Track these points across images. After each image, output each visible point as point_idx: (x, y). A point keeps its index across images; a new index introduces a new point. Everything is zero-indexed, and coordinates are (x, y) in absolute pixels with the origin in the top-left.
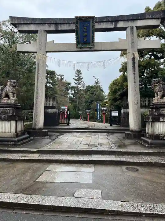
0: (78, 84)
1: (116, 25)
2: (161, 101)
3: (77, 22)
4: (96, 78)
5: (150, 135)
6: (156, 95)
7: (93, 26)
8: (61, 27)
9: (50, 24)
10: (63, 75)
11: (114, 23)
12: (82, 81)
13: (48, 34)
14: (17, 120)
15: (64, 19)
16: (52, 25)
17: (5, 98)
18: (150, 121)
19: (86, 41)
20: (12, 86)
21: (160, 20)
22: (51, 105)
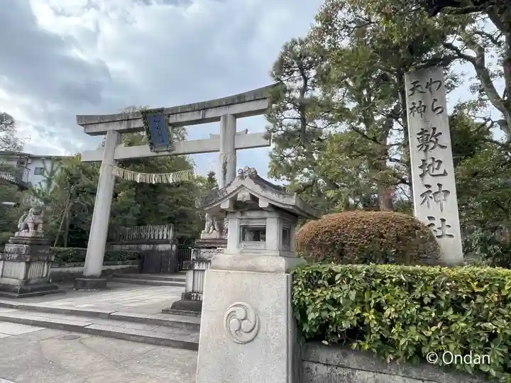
1: (204, 115)
3: (145, 118)
8: (134, 124)
11: (201, 112)
14: (27, 260)
16: (123, 122)
17: (24, 231)
19: (163, 142)
22: (165, 237)
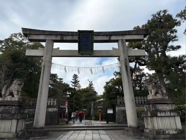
0: (75, 86)
1: (110, 38)
2: (156, 97)
3: (79, 35)
4: (90, 82)
5: (150, 131)
6: (149, 92)
7: (92, 38)
8: (66, 37)
9: (56, 36)
10: (62, 79)
11: (108, 37)
12: (78, 84)
13: (54, 43)
14: (19, 118)
15: (69, 32)
16: (58, 36)
17: (9, 96)
18: (149, 116)
19: (87, 49)
20: (18, 85)
21: (143, 35)
22: (52, 104)
